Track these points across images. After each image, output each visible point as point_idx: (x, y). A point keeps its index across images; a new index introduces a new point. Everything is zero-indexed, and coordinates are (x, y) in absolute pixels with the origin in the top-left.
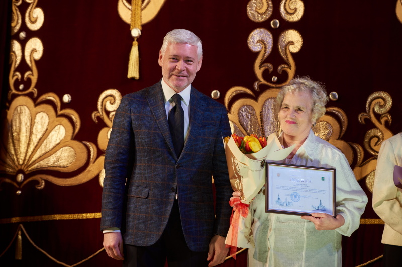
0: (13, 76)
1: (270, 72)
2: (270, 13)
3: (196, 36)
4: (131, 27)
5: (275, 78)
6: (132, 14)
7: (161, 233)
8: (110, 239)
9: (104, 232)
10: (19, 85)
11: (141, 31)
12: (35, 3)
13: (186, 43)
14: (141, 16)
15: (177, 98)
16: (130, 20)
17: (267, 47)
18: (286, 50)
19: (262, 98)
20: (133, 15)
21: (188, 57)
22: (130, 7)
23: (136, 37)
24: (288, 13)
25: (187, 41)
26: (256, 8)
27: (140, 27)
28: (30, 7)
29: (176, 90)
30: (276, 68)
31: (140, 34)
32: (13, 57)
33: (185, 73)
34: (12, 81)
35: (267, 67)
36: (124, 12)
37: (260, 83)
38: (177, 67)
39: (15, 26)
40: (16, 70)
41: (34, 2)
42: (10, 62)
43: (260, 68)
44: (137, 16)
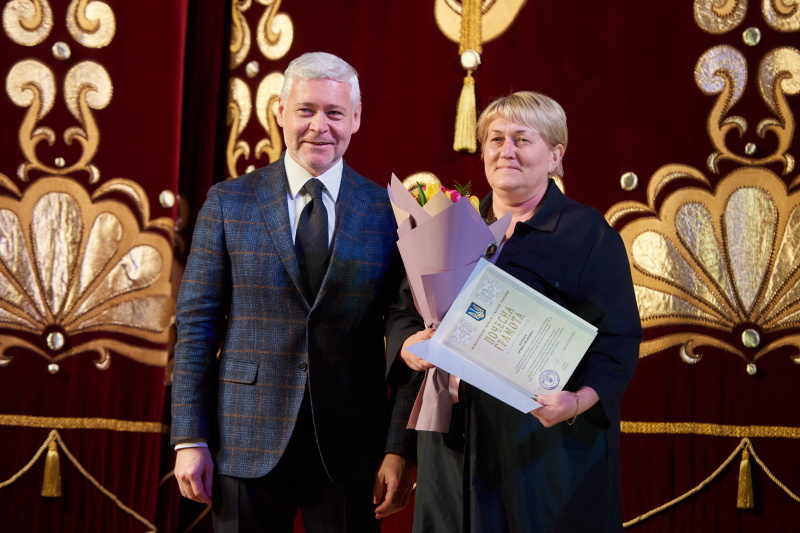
0: (235, 150)
1: (741, 135)
2: (742, 15)
3: (346, 64)
4: (462, 48)
5: (751, 148)
6: (462, 23)
7: (281, 452)
8: (187, 462)
9: (177, 447)
10: (246, 168)
11: (482, 56)
12: (277, 6)
13: (328, 78)
14: (480, 27)
15: (315, 188)
16: (459, 35)
17: (735, 84)
18: (773, 90)
19: (723, 187)
20: (466, 24)
21: (332, 106)
22: (459, 9)
23: (472, 69)
24: (779, 14)
25: (329, 74)
26: (713, 6)
27: (479, 50)
28: (266, 14)
29: (313, 171)
30: (752, 125)
31: (479, 62)
32: (235, 112)
33: (328, 137)
34: (232, 160)
35: (734, 125)
36: (448, 20)
37: (721, 157)
38: (311, 127)
39: (238, 51)
40: (242, 137)
41: (274, 3)
42: (228, 123)
43: (720, 128)
44: (472, 26)
